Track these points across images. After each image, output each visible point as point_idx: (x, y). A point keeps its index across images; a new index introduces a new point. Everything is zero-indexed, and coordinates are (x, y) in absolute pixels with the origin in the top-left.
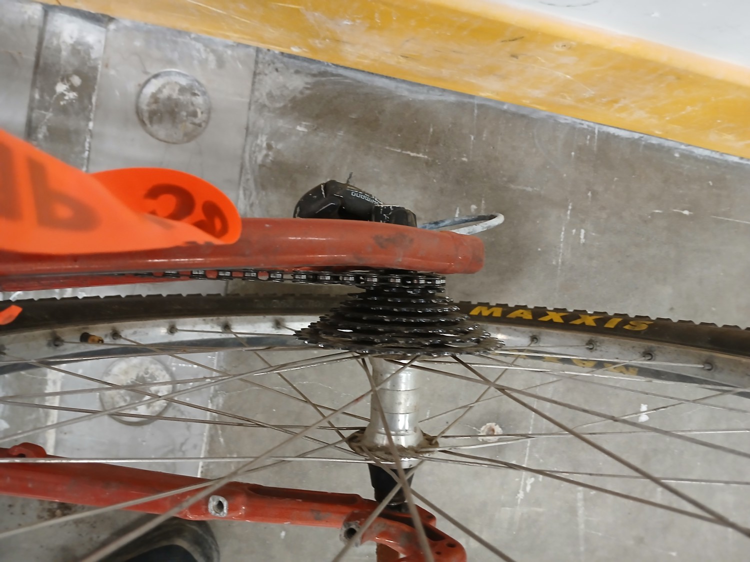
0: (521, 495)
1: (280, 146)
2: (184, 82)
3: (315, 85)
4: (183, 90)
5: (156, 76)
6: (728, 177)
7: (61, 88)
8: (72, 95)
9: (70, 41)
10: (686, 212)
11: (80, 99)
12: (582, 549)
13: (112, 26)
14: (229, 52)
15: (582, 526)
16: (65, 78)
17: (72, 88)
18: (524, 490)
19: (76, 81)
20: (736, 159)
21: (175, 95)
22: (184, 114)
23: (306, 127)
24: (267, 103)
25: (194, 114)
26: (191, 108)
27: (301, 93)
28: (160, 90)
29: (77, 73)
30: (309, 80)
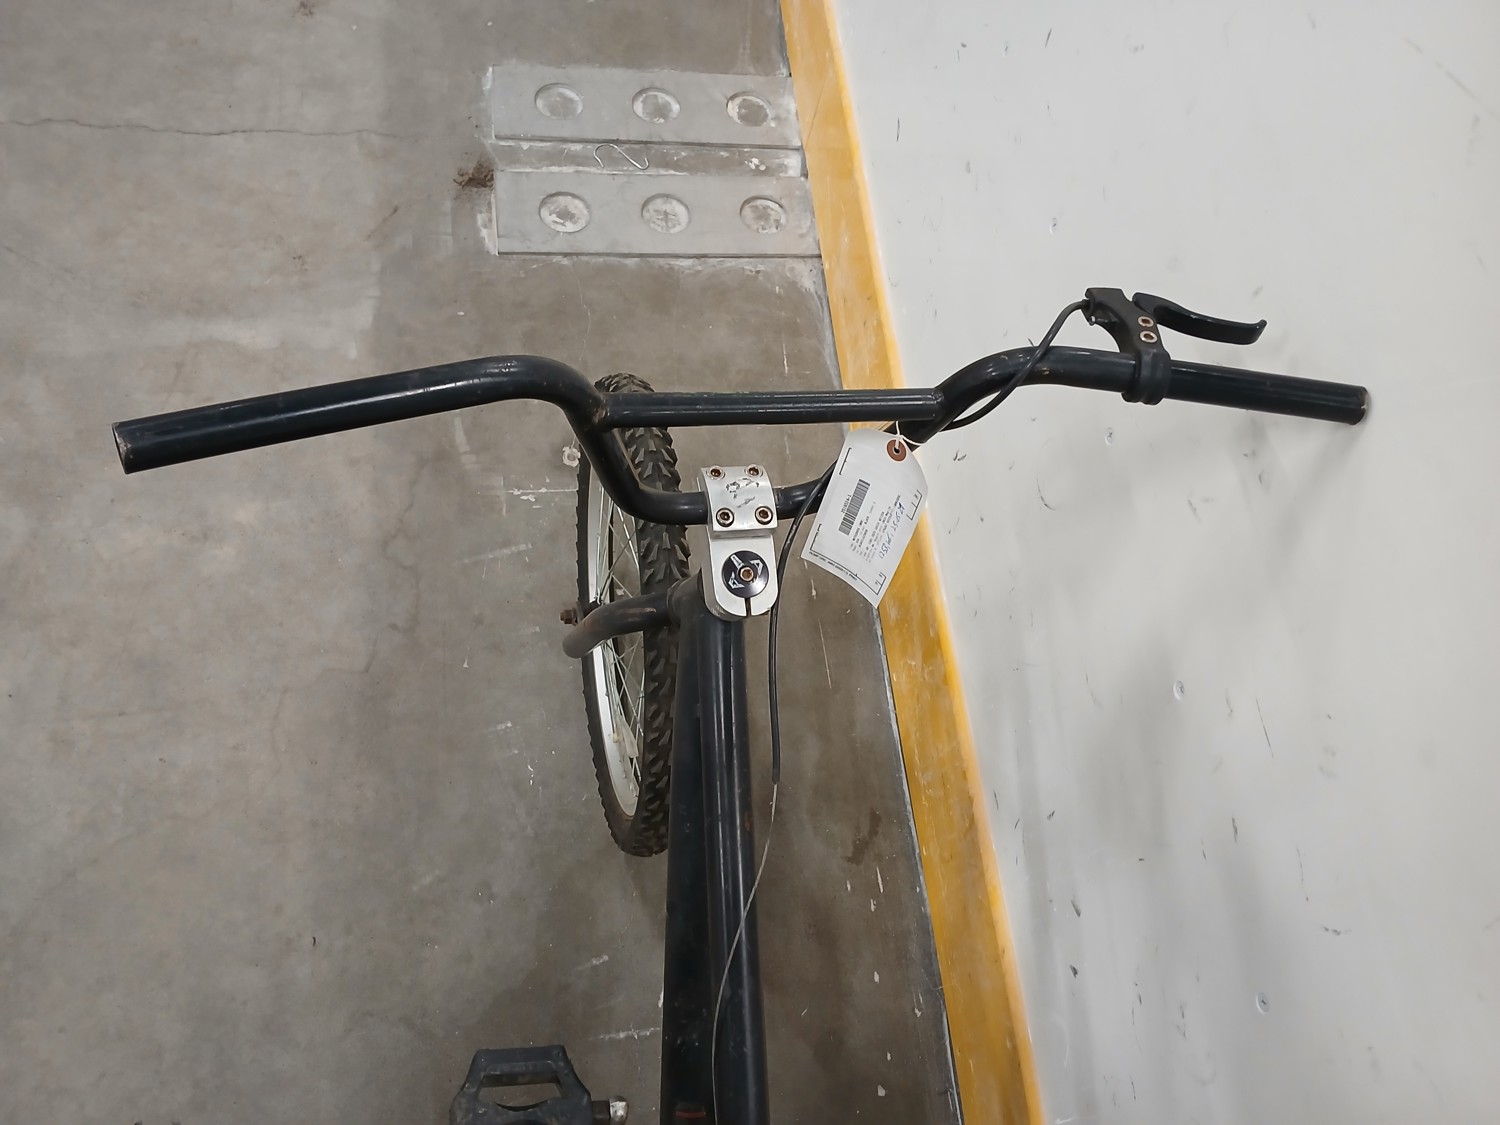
0: (516, 492)
1: (760, 278)
2: (783, 221)
3: (811, 294)
4: (777, 221)
5: (781, 206)
6: (861, 628)
7: (755, 161)
8: (753, 167)
9: (786, 163)
10: (814, 593)
11: (752, 170)
12: (466, 561)
13: (803, 179)
14: (811, 240)
15: (491, 556)
16: (762, 162)
17: (757, 166)
18: (523, 494)
19: (763, 168)
20: (879, 632)
21: (772, 218)
22: (762, 223)
23: (780, 292)
24: (787, 268)
25: (763, 229)
26: (767, 226)
27: (802, 286)
28: (772, 209)
29: (767, 168)
30: (812, 290)
